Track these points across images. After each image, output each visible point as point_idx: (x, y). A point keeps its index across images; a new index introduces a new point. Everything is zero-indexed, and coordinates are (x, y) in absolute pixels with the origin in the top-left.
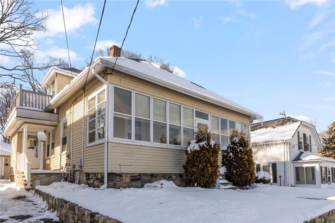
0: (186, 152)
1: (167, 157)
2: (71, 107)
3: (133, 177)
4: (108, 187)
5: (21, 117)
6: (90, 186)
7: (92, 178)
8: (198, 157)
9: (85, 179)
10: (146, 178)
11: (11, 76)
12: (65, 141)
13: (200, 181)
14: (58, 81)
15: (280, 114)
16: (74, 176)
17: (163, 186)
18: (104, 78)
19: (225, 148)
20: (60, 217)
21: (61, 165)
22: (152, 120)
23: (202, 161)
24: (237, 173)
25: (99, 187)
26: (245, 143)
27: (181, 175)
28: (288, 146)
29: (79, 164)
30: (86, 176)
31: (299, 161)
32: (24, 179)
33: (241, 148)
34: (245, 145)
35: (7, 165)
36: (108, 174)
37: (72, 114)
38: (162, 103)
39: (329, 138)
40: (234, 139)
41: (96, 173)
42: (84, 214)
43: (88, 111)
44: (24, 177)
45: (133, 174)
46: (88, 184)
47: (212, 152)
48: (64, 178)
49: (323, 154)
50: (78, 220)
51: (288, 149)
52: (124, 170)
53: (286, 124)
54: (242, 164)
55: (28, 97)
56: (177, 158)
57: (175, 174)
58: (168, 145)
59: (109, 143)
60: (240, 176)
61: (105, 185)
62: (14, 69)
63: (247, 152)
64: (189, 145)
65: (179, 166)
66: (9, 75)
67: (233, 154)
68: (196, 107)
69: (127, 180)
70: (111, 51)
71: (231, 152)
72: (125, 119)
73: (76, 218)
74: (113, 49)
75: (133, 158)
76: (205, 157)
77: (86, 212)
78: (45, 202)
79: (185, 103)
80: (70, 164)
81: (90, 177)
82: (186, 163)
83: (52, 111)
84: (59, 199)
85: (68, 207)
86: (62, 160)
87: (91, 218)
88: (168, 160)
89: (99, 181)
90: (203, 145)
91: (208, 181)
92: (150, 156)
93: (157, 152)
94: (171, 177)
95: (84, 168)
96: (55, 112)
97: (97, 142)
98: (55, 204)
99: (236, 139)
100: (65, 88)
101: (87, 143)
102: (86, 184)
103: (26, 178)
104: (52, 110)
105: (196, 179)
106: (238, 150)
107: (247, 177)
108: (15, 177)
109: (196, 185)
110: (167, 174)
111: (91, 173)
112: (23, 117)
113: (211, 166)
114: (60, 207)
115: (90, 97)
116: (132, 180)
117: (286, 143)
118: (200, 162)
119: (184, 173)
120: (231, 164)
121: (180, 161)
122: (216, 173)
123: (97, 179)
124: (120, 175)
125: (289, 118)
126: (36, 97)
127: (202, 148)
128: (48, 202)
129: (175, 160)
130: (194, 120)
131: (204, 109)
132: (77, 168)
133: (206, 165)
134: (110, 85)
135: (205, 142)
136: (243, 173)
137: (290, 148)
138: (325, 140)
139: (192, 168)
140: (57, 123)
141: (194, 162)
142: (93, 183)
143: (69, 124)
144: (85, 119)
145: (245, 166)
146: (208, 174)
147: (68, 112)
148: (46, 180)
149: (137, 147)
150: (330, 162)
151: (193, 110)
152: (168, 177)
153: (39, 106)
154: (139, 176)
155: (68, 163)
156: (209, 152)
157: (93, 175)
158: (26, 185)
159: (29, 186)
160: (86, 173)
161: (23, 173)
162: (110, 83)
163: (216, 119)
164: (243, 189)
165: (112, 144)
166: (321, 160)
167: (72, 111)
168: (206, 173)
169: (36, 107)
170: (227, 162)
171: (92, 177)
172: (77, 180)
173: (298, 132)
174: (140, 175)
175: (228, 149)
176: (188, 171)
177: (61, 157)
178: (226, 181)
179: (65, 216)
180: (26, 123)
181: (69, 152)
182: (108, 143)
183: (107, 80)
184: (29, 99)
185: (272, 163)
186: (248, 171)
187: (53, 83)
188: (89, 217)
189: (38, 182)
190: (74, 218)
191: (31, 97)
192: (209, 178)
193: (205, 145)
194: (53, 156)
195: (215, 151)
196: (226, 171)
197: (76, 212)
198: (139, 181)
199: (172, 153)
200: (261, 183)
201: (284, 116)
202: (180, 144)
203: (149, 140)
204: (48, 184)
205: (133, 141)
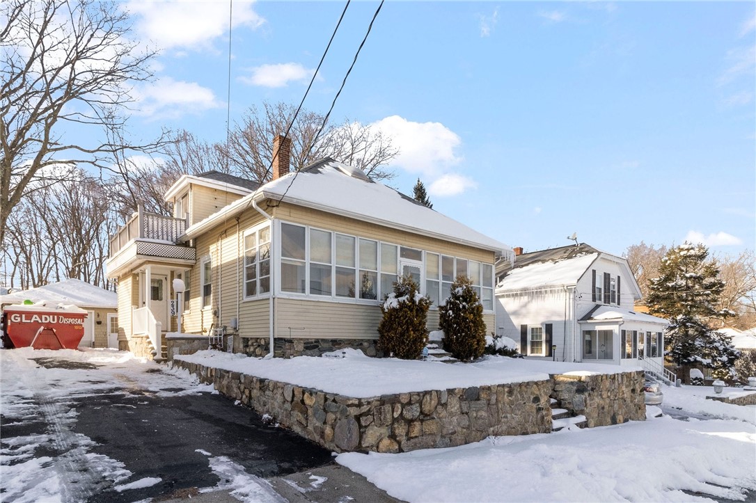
0: (383, 309)
1: (356, 317)
2: (218, 241)
3: (308, 343)
4: (274, 357)
5: (142, 254)
6: (249, 355)
7: (252, 345)
8: (397, 317)
9: (241, 346)
10: (326, 345)
11: (93, 163)
12: (207, 290)
13: (399, 350)
14: (194, 197)
15: (568, 238)
16: (225, 342)
17: (346, 355)
18: (267, 211)
19: (443, 303)
20: (220, 389)
21: (202, 326)
22: (334, 265)
23: (402, 323)
24: (457, 339)
25: (263, 357)
26: (471, 296)
27: (375, 342)
28: (572, 297)
29: (233, 325)
30: (244, 342)
31: (589, 321)
32: (150, 346)
33: (464, 303)
34: (470, 299)
35: (99, 323)
36: (275, 339)
37: (220, 251)
38: (348, 239)
39: (658, 279)
40: (456, 290)
41: (258, 338)
42: (252, 381)
43: (245, 251)
44: (150, 343)
45: (308, 339)
46: (247, 353)
47: (417, 310)
48: (211, 345)
49: (650, 307)
50: (245, 388)
51: (571, 300)
52: (295, 335)
53: (575, 256)
54: (465, 327)
55: (151, 223)
56: (371, 318)
57: (368, 341)
58: (357, 300)
59: (276, 300)
60: (461, 343)
61: (272, 353)
62: (98, 150)
63: (473, 309)
64: (386, 300)
65: (374, 328)
66: (89, 162)
67: (453, 312)
68: (401, 242)
69: (301, 347)
70: (275, 143)
71: (450, 309)
72: (297, 266)
73: (242, 387)
74: (278, 141)
75: (307, 318)
76: (406, 317)
77: (254, 379)
78: (195, 374)
79: (384, 238)
80: (218, 324)
81: (250, 343)
82: (382, 325)
83: (186, 244)
84: (216, 369)
85: (230, 376)
86: (204, 318)
87: (260, 384)
88: (357, 321)
89: (262, 348)
90: (404, 301)
91: (409, 350)
92: (331, 316)
93: (340, 309)
94: (361, 344)
95: (240, 331)
96: (191, 245)
97: (259, 295)
98: (212, 376)
99: (460, 291)
100: (211, 217)
101: (245, 296)
102: (243, 353)
103: (154, 345)
104: (186, 242)
105: (394, 346)
106: (461, 306)
107: (472, 345)
108: (130, 344)
109: (391, 355)
110: (355, 340)
111: (251, 338)
112: (145, 255)
113: (414, 331)
114: (220, 378)
115: (248, 232)
116: (306, 348)
117: (568, 289)
118: (399, 324)
119: (378, 338)
120: (450, 326)
121: (374, 322)
122: (422, 339)
123: (259, 346)
124: (290, 341)
125: (582, 246)
126: (162, 223)
127: (402, 305)
128: (199, 375)
129: (369, 321)
130: (398, 261)
131: (414, 244)
132: (230, 331)
133: (408, 328)
134: (276, 220)
135: (407, 296)
136: (467, 340)
137: (574, 299)
138: (653, 283)
139: (389, 332)
140: (194, 261)
141: (392, 324)
142: (254, 352)
143: (216, 265)
144: (241, 263)
145: (470, 330)
146: (409, 341)
147: (213, 248)
148: (187, 347)
149: (313, 304)
150: (642, 322)
151: (397, 247)
152: (356, 344)
153: (167, 236)
154: (315, 342)
155: (216, 323)
156: (411, 311)
157: (254, 341)
158: (154, 354)
159: (159, 356)
160: (244, 338)
161: (148, 337)
162: (276, 218)
163: (434, 259)
164: (465, 362)
165: (280, 301)
166: (621, 320)
167: (219, 248)
168: (407, 340)
169: (163, 239)
170: (445, 324)
171: (252, 343)
172: (229, 347)
173: (594, 272)
174: (317, 341)
175: (447, 304)
176: (384, 336)
177: (202, 314)
178: (443, 352)
179: (227, 388)
180: (149, 262)
181: (216, 307)
182: (274, 298)
183: (271, 214)
184: (153, 226)
185: (546, 325)
186: (474, 337)
187: (186, 195)
188: (258, 383)
189: (176, 350)
190: (239, 388)
191: (155, 222)
192: (411, 346)
193: (406, 301)
194: (187, 312)
195: (421, 309)
196: (444, 337)
197: (242, 381)
198: (316, 350)
199: (362, 311)
200: (498, 354)
201: (574, 243)
202: (375, 298)
203: (329, 293)
204: (191, 352)
205: (308, 295)
